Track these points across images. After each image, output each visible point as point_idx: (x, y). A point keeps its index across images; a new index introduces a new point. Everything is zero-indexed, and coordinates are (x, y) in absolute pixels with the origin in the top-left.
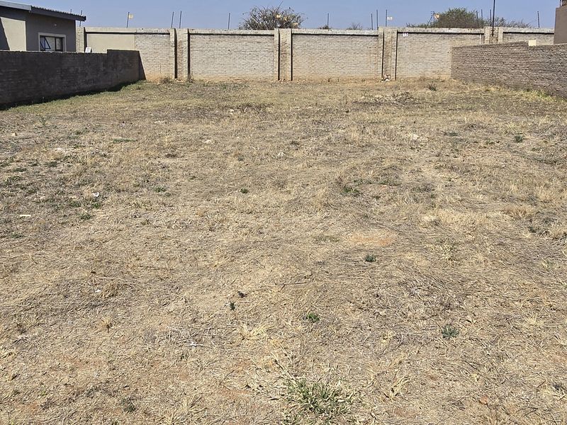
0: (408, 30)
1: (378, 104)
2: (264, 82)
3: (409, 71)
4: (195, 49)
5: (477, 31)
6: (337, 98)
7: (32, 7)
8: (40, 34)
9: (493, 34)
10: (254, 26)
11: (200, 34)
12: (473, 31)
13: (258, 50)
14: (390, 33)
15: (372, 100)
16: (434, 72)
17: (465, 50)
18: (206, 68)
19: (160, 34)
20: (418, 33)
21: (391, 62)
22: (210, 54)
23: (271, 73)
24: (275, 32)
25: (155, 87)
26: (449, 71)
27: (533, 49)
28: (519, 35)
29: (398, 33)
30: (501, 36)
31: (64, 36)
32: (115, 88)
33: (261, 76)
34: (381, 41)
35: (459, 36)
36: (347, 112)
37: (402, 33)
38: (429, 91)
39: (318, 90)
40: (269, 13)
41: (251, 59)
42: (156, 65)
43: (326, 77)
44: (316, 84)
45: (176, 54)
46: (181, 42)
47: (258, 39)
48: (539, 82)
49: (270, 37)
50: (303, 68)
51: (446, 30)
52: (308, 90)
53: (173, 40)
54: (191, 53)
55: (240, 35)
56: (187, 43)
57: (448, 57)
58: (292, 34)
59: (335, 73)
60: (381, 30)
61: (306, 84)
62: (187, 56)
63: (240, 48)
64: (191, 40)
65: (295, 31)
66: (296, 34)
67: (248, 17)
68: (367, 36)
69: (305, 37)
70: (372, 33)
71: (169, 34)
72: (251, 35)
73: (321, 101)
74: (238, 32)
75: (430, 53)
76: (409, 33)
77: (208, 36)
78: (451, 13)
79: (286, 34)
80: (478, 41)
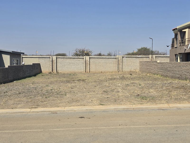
0: (126, 56)
1: (114, 79)
2: (81, 73)
3: (126, 69)
4: (58, 63)
5: (147, 56)
6: (104, 77)
7: (12, 51)
8: (13, 59)
9: (152, 57)
10: (77, 55)
11: (60, 58)
12: (146, 56)
13: (79, 63)
14: (120, 57)
15: (113, 78)
16: (134, 69)
17: (143, 63)
18: (62, 69)
19: (47, 58)
20: (129, 57)
21: (121, 66)
22: (64, 64)
23: (83, 70)
24: (84, 57)
25: (47, 75)
26: (139, 69)
27: (158, 63)
28: (160, 57)
29: (123, 57)
30: (154, 58)
31: (18, 59)
32: (35, 75)
33: (80, 71)
34: (117, 60)
35: (141, 58)
36: (107, 81)
37: (124, 57)
38: (130, 75)
39: (98, 75)
40: (81, 50)
41: (77, 66)
42: (46, 68)
43: (100, 71)
44: (97, 73)
45: (52, 64)
46: (54, 60)
47: (79, 59)
48: (160, 73)
49: (82, 59)
50: (93, 68)
51: (138, 56)
52: (95, 76)
53: (51, 60)
54: (57, 64)
55: (73, 58)
56: (56, 61)
57: (138, 64)
58: (90, 58)
59: (103, 70)
60: (117, 57)
61: (94, 73)
62: (56, 65)
63: (73, 62)
64: (57, 60)
65: (90, 57)
66: (91, 58)
67: (75, 52)
68: (113, 58)
69: (94, 59)
70: (115, 57)
71: (50, 58)
72: (76, 58)
73: (100, 78)
74: (72, 57)
75: (133, 64)
76: (126, 57)
77: (63, 59)
78: (142, 48)
79: (88, 58)
80: (147, 60)
